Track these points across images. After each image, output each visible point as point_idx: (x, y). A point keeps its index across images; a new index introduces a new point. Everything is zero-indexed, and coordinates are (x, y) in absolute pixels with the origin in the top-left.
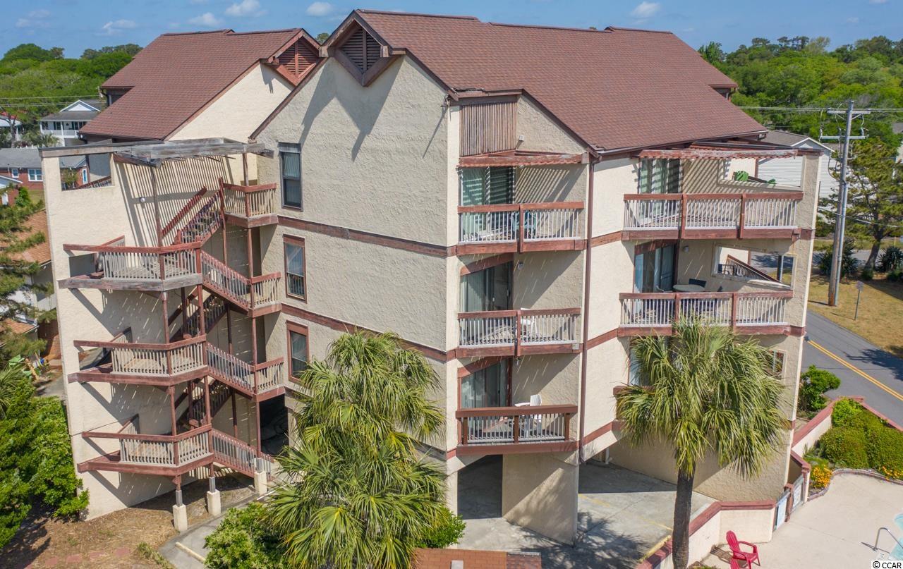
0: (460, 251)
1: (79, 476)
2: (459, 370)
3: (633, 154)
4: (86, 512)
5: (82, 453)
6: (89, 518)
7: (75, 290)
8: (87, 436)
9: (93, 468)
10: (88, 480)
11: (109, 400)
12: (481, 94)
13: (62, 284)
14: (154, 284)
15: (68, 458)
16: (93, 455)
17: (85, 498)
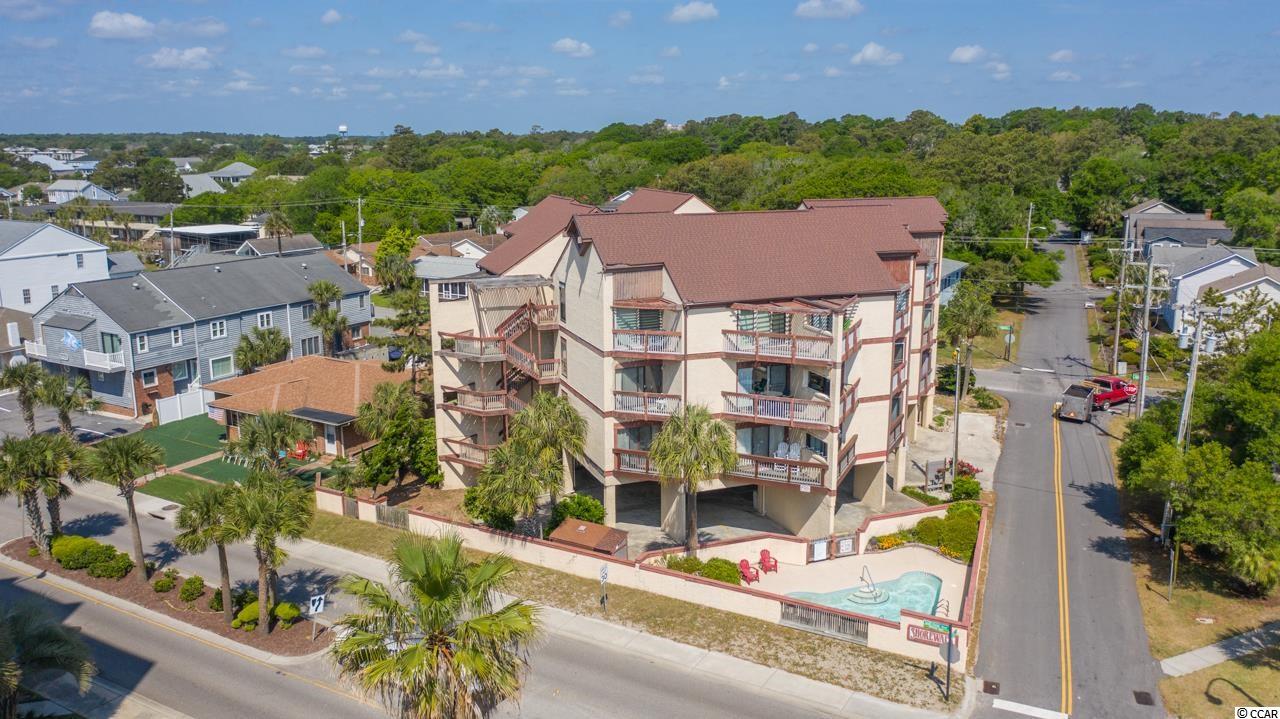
0: (614, 355)
1: (439, 463)
2: (615, 425)
3: (728, 305)
4: (443, 485)
5: (442, 450)
6: (444, 489)
7: (443, 357)
8: (446, 441)
9: (448, 459)
10: (444, 467)
11: (460, 422)
12: (626, 266)
13: (436, 353)
14: (478, 358)
15: (434, 451)
16: (448, 452)
17: (442, 476)
